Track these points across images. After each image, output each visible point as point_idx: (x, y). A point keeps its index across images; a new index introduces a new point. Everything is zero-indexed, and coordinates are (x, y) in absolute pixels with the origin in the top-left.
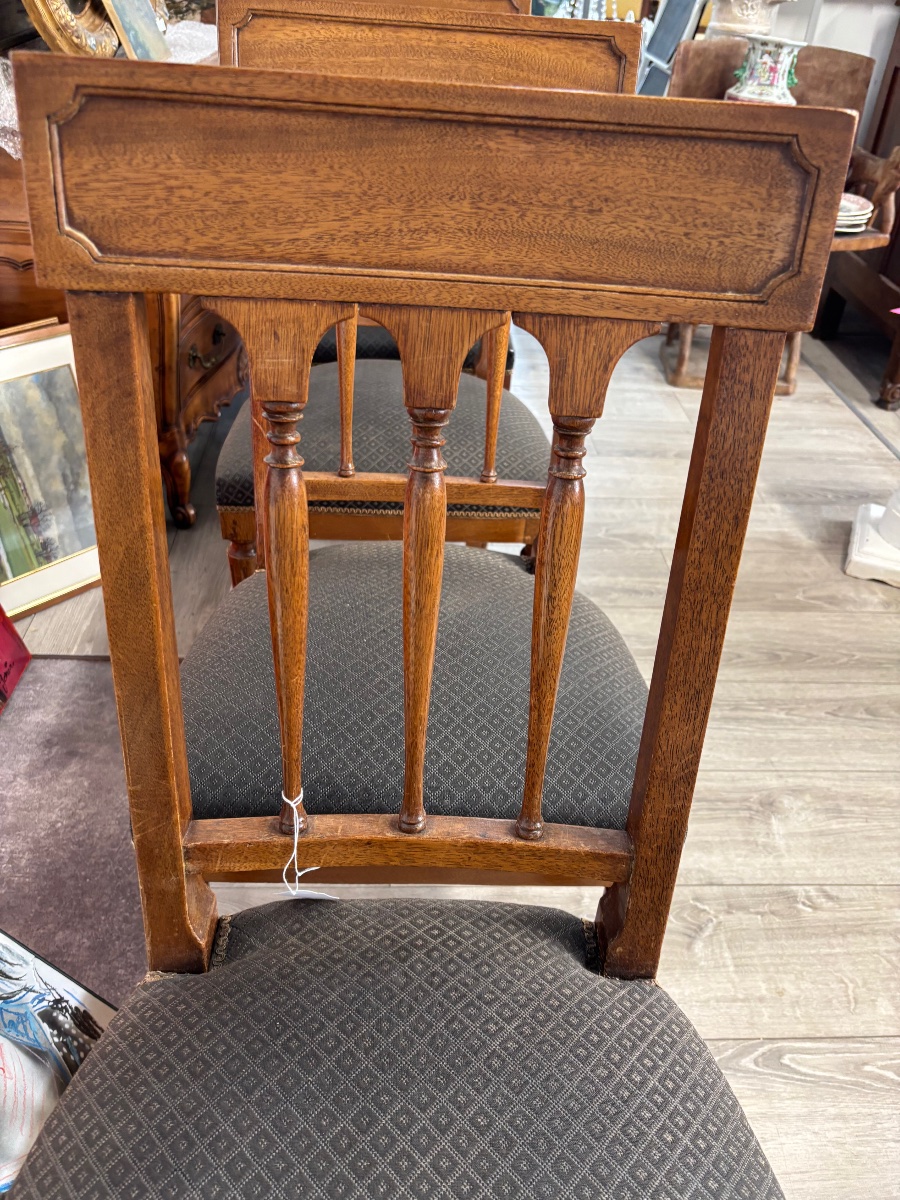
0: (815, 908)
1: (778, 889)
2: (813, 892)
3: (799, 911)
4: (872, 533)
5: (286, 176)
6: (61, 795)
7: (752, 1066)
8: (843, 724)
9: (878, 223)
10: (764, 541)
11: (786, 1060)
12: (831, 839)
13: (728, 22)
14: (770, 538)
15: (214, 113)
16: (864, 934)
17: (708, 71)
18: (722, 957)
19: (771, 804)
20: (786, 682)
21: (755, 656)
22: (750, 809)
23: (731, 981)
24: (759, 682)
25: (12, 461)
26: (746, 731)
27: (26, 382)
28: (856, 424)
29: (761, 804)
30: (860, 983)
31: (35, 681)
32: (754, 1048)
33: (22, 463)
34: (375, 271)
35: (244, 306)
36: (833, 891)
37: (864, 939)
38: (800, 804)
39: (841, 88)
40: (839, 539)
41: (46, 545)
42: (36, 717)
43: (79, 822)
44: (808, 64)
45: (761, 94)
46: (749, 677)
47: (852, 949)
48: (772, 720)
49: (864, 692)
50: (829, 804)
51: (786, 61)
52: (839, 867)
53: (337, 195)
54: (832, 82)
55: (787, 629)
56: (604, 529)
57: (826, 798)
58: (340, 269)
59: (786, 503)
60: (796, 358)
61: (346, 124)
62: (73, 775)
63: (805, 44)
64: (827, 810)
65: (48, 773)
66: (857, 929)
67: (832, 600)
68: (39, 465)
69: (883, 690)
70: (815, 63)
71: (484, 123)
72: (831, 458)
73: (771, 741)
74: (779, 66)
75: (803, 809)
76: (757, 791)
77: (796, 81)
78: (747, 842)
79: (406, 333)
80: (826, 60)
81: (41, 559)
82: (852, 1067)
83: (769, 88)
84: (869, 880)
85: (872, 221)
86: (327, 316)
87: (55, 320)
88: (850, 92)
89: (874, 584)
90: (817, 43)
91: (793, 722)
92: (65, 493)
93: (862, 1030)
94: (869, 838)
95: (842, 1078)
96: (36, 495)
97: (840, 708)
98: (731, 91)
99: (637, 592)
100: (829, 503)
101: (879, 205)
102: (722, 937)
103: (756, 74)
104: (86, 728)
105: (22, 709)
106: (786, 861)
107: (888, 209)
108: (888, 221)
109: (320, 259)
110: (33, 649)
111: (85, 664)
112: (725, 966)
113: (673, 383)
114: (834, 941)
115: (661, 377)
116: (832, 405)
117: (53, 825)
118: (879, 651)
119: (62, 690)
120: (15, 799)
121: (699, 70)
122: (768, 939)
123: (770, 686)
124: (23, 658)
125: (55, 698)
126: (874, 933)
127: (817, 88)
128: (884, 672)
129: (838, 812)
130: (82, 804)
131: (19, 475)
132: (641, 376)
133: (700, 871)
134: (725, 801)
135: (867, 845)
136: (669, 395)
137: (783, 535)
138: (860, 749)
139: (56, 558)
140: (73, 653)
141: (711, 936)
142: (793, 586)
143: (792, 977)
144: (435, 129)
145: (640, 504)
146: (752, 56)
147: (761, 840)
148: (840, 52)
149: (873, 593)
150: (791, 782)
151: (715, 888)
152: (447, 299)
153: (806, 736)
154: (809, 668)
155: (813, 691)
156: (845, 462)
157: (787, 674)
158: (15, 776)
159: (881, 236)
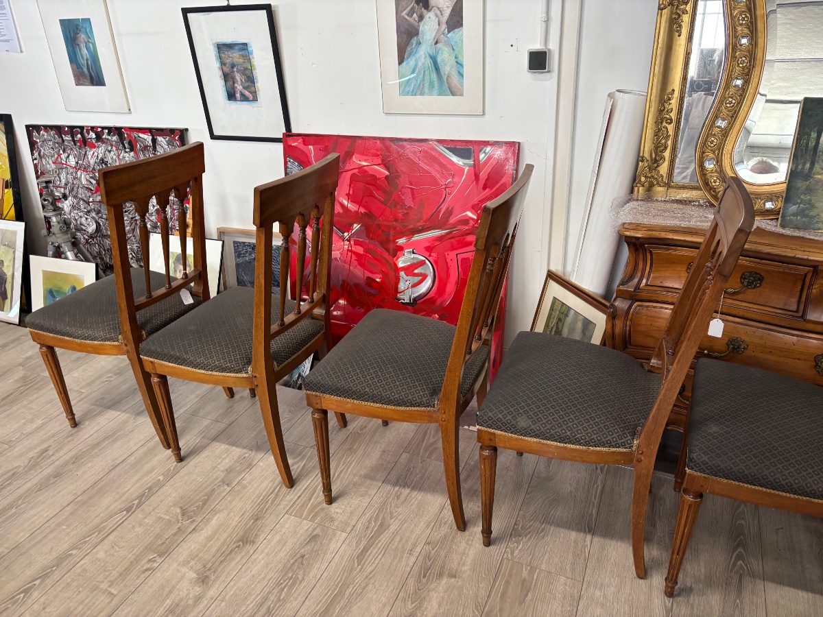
0: (149, 560)
1: (169, 553)
18: (168, 515)
22: (209, 569)
23: (158, 513)
27: (580, 317)
29: (207, 577)
32: (137, 506)
36: (147, 573)
64: (177, 605)
66: (127, 570)
75: (188, 594)
78: (197, 556)
84: (136, 592)
93: (105, 541)
102: (174, 520)
106: (175, 565)
114: (134, 557)
122: (158, 534)
126: (120, 575)
133: (203, 529)
141: (178, 517)
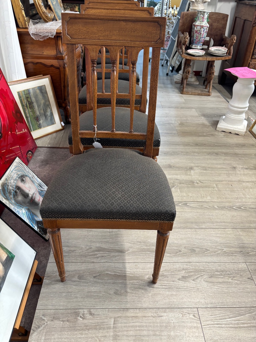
0: (198, 184)
1: (191, 181)
2: (198, 181)
3: (194, 184)
4: (222, 121)
5: (94, 28)
6: (46, 170)
7: (181, 205)
8: (210, 156)
9: (229, 53)
10: (198, 124)
11: (188, 204)
12: (203, 174)
13: (194, 7)
14: (200, 123)
15: (85, 20)
16: (207, 187)
17: (189, 19)
18: (177, 190)
19: (192, 168)
20: (199, 149)
21: (193, 144)
22: (187, 169)
23: (179, 194)
24: (193, 149)
25: (33, 105)
26: (188, 157)
27: (36, 88)
28: (225, 102)
29: (189, 168)
30: (204, 194)
31: (39, 151)
32: (182, 203)
33: (35, 106)
34: (106, 41)
35: (89, 46)
36: (202, 181)
37: (207, 188)
38: (198, 168)
39: (221, 22)
40: (215, 124)
41: (40, 124)
42: (39, 157)
43: (50, 174)
44: (213, 17)
45: (200, 24)
46: (190, 148)
47: (204, 190)
48: (195, 155)
49: (216, 151)
50: (205, 168)
51: (206, 16)
52: (204, 178)
53: (101, 30)
54: (219, 21)
55: (201, 140)
56: (162, 122)
57: (204, 167)
58: (101, 41)
59: (205, 117)
60: (211, 87)
61: (102, 21)
62: (48, 167)
63: (210, 12)
64: (203, 169)
65: (43, 167)
66: (206, 187)
67: (212, 135)
68: (39, 106)
69: (220, 150)
70: (214, 16)
71: (119, 20)
72: (217, 108)
73: (193, 158)
74: (204, 17)
75: (198, 169)
76: (189, 166)
77: (209, 20)
78: (185, 174)
79: (110, 49)
80: (217, 15)
81: (39, 127)
82: (200, 206)
83: (202, 22)
84: (210, 180)
85: (228, 53)
86: (100, 47)
87: (42, 75)
88: (223, 23)
89: (222, 132)
90: (217, 12)
91: (199, 155)
92: (44, 113)
93: (203, 201)
94: (211, 174)
95: (198, 207)
96: (38, 113)
97: (210, 153)
98: (194, 23)
99: (168, 133)
100: (216, 117)
101: (229, 49)
102: (178, 187)
103: (199, 19)
104: (50, 159)
105: (36, 156)
106: (193, 177)
107: (231, 50)
108: (231, 53)
109: (99, 39)
110: (38, 146)
111: (49, 148)
112: (178, 191)
113: (182, 93)
114: (201, 189)
115: (179, 92)
116: (220, 98)
117: (45, 175)
118: (221, 144)
119: (44, 153)
120: (37, 171)
121: (186, 19)
122: (187, 188)
123: (195, 149)
124: (36, 147)
125: (43, 154)
126: (209, 187)
127: (215, 22)
128: (221, 147)
129: (206, 170)
130: (50, 172)
131: (35, 109)
132: (175, 92)
133: (175, 178)
134: (182, 168)
135: (211, 175)
136: (180, 96)
137: (203, 123)
138: (213, 160)
139: (42, 127)
140: (46, 146)
141: (176, 187)
142: (204, 132)
143: (191, 193)
144: (113, 21)
145: (171, 117)
146: (198, 15)
147: (188, 174)
148: (220, 13)
149: (222, 134)
150: (197, 165)
151: (178, 181)
152: (115, 44)
153: (201, 158)
154: (204, 146)
155: (205, 150)
156: (221, 109)
157: (199, 147)
158: (36, 167)
159: (230, 56)
